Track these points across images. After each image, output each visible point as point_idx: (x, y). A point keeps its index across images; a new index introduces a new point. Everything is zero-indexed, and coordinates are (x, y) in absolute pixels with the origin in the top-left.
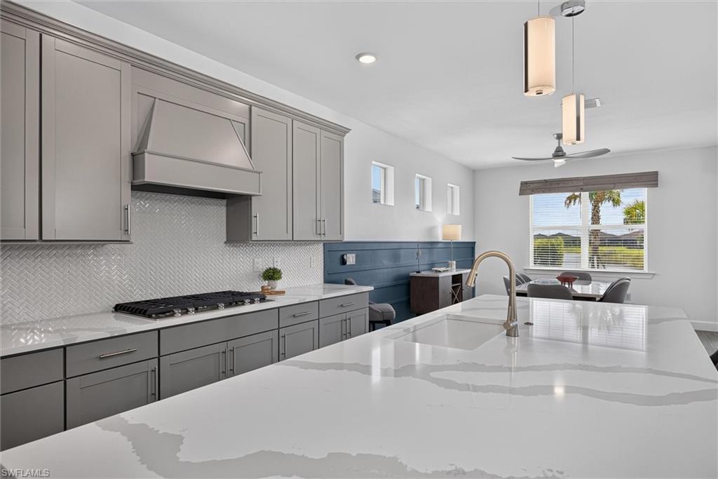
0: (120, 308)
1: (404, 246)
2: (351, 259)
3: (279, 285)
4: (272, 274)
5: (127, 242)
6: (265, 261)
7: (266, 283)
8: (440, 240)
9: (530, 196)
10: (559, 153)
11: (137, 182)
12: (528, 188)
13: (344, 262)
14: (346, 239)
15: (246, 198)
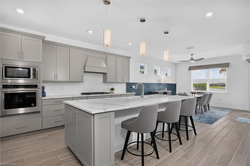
0: (82, 94)
1: (150, 84)
2: (134, 87)
3: (114, 92)
4: (112, 89)
5: (83, 82)
6: (111, 86)
7: (111, 91)
8: (163, 83)
9: (192, 71)
10: (192, 59)
11: (85, 71)
12: (191, 68)
13: (132, 88)
14: (130, 82)
15: (106, 73)
